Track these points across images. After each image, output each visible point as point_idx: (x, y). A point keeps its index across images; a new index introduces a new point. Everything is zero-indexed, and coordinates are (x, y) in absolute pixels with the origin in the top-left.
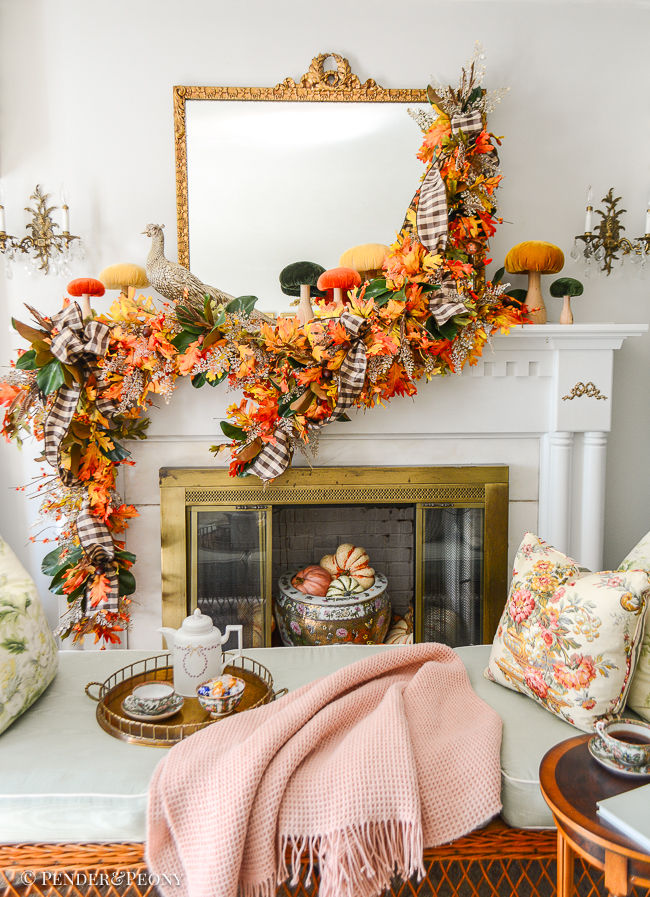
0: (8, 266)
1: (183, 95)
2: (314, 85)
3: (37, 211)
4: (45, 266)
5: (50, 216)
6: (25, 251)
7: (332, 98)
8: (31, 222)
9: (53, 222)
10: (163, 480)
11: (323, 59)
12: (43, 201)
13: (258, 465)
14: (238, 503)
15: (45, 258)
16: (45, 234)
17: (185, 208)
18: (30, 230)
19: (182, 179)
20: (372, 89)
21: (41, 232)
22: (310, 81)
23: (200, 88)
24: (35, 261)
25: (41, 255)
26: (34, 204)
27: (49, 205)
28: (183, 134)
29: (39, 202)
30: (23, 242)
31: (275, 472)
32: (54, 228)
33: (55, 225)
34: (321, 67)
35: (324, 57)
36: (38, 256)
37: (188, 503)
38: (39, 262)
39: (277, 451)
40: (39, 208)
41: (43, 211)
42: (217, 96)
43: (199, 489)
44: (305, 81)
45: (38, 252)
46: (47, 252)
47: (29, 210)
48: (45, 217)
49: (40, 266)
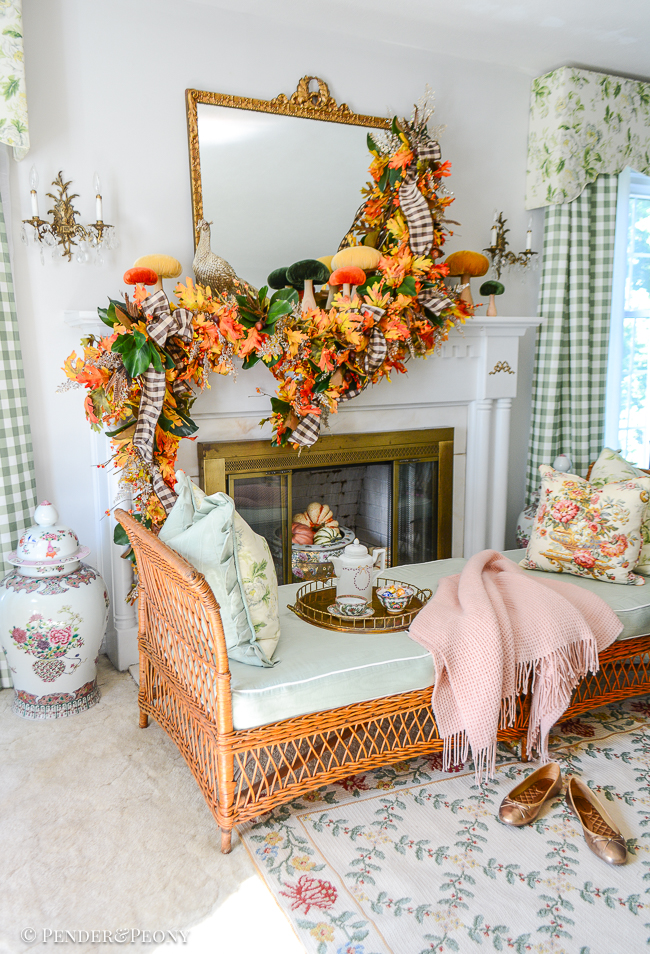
1: (196, 97)
2: (303, 102)
3: (59, 197)
4: (68, 253)
7: (316, 116)
8: (53, 209)
9: (74, 209)
11: (308, 80)
12: (65, 188)
13: (296, 434)
14: (266, 469)
15: (67, 244)
16: (68, 222)
19: (196, 176)
20: (346, 112)
22: (300, 100)
23: (211, 94)
25: (63, 242)
26: (56, 191)
27: (70, 192)
28: (197, 135)
29: (61, 188)
31: (311, 439)
32: (76, 216)
33: (77, 212)
34: (308, 88)
35: (310, 78)
36: (60, 243)
37: (227, 472)
38: (61, 249)
39: (313, 421)
40: (61, 195)
41: (64, 198)
42: (225, 103)
43: (236, 459)
44: (295, 99)
45: (60, 239)
46: (69, 239)
47: (50, 196)
48: (67, 204)
49: (63, 253)
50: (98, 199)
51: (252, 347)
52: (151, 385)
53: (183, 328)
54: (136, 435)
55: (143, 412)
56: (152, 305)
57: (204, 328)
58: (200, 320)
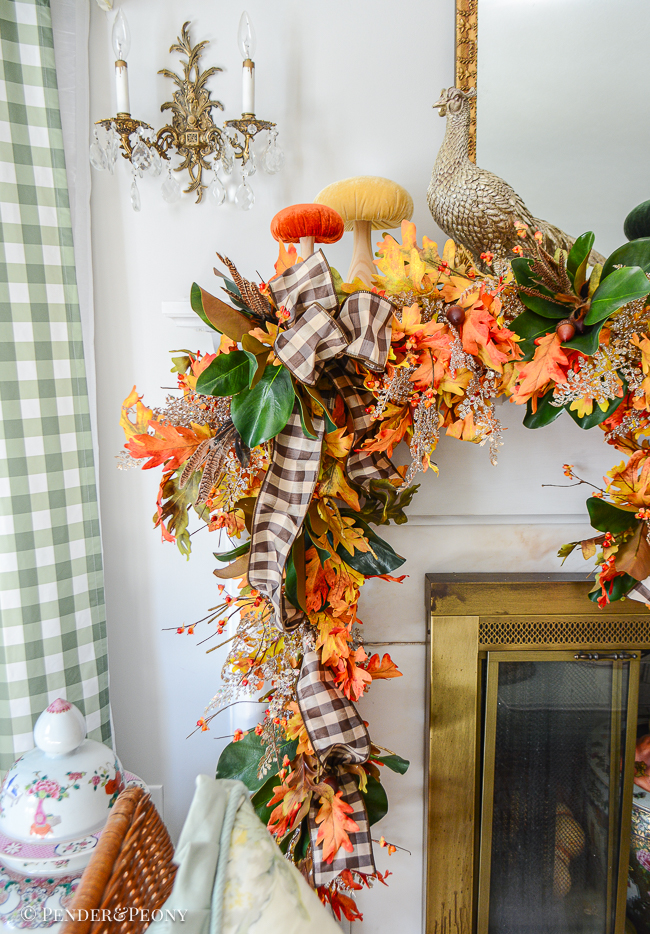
0: (134, 185)
3: (183, 76)
4: (197, 187)
5: (208, 86)
6: (163, 155)
8: (171, 99)
9: (212, 98)
10: (439, 603)
12: (196, 56)
15: (196, 170)
16: (198, 123)
17: (471, 67)
18: (169, 114)
21: (191, 119)
24: (176, 176)
25: (189, 164)
26: (177, 63)
27: (205, 64)
29: (186, 57)
30: (160, 137)
32: (215, 112)
33: (218, 104)
36: (182, 166)
38: (183, 179)
40: (187, 71)
41: (193, 77)
43: (505, 619)
45: (183, 159)
46: (200, 158)
47: (167, 73)
48: (199, 88)
49: (186, 187)
50: (246, 69)
51: (543, 379)
52: (292, 465)
53: (361, 340)
54: (253, 574)
55: (264, 526)
56: (296, 285)
57: (419, 339)
58: (410, 320)
